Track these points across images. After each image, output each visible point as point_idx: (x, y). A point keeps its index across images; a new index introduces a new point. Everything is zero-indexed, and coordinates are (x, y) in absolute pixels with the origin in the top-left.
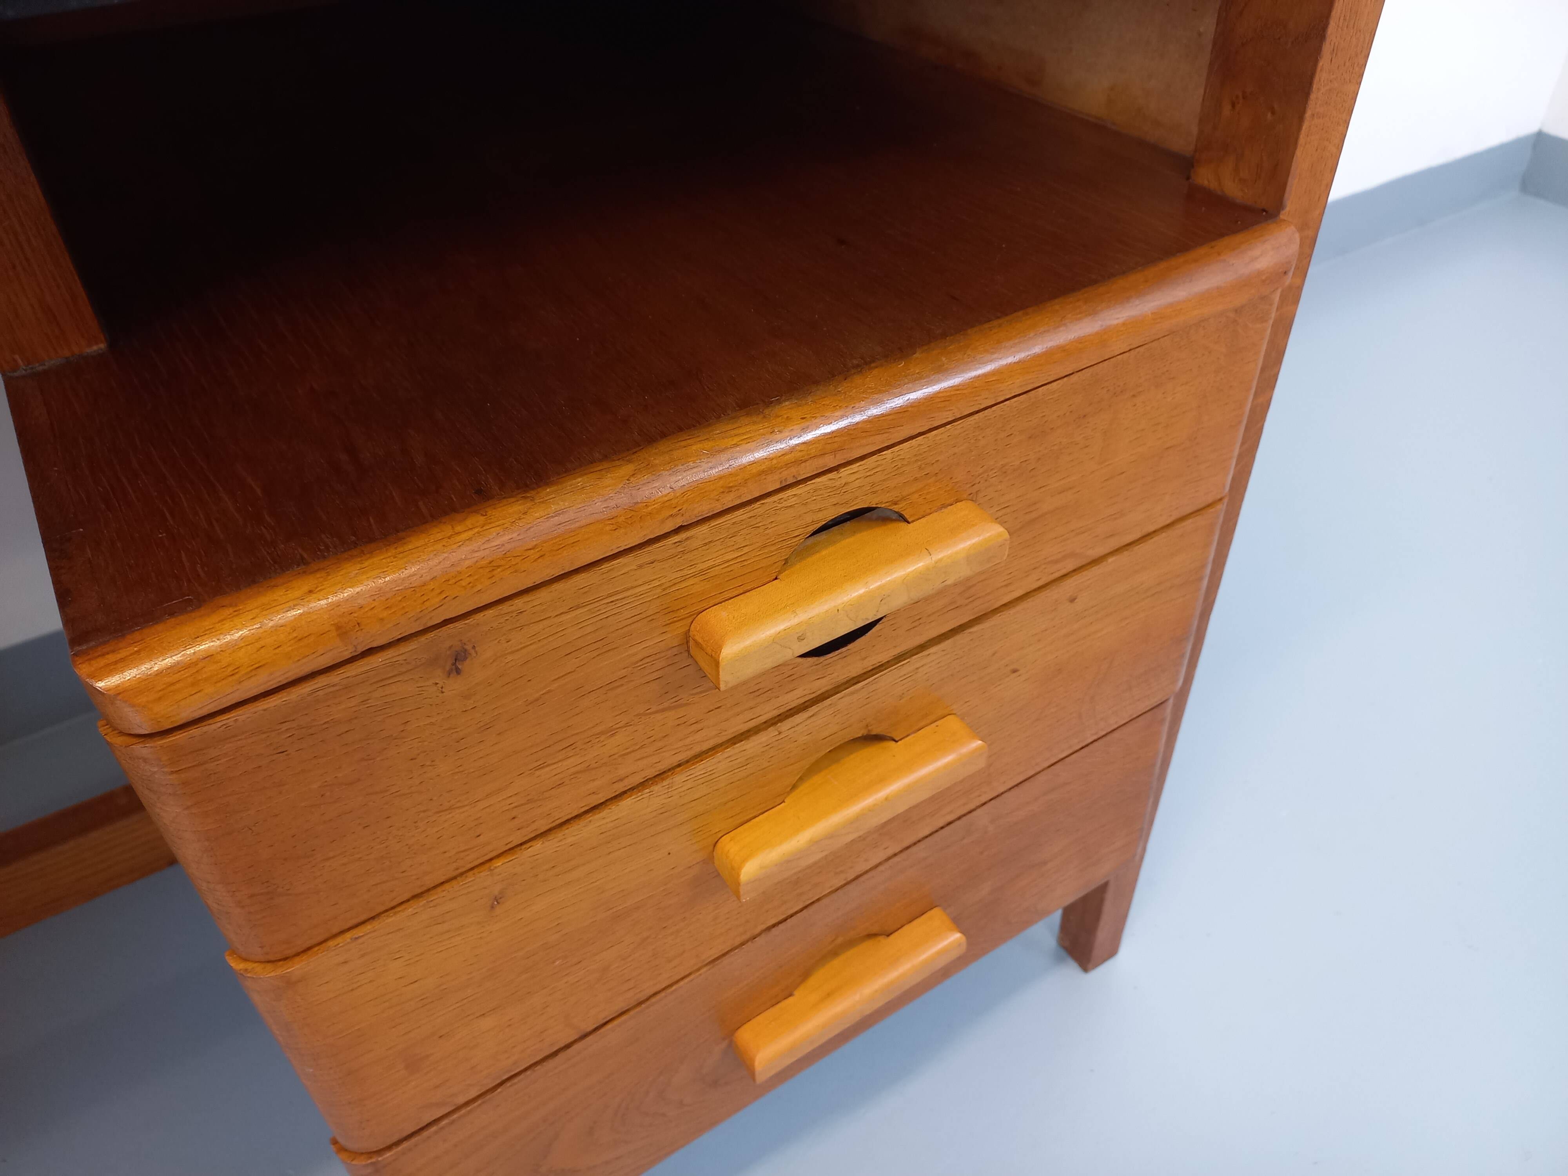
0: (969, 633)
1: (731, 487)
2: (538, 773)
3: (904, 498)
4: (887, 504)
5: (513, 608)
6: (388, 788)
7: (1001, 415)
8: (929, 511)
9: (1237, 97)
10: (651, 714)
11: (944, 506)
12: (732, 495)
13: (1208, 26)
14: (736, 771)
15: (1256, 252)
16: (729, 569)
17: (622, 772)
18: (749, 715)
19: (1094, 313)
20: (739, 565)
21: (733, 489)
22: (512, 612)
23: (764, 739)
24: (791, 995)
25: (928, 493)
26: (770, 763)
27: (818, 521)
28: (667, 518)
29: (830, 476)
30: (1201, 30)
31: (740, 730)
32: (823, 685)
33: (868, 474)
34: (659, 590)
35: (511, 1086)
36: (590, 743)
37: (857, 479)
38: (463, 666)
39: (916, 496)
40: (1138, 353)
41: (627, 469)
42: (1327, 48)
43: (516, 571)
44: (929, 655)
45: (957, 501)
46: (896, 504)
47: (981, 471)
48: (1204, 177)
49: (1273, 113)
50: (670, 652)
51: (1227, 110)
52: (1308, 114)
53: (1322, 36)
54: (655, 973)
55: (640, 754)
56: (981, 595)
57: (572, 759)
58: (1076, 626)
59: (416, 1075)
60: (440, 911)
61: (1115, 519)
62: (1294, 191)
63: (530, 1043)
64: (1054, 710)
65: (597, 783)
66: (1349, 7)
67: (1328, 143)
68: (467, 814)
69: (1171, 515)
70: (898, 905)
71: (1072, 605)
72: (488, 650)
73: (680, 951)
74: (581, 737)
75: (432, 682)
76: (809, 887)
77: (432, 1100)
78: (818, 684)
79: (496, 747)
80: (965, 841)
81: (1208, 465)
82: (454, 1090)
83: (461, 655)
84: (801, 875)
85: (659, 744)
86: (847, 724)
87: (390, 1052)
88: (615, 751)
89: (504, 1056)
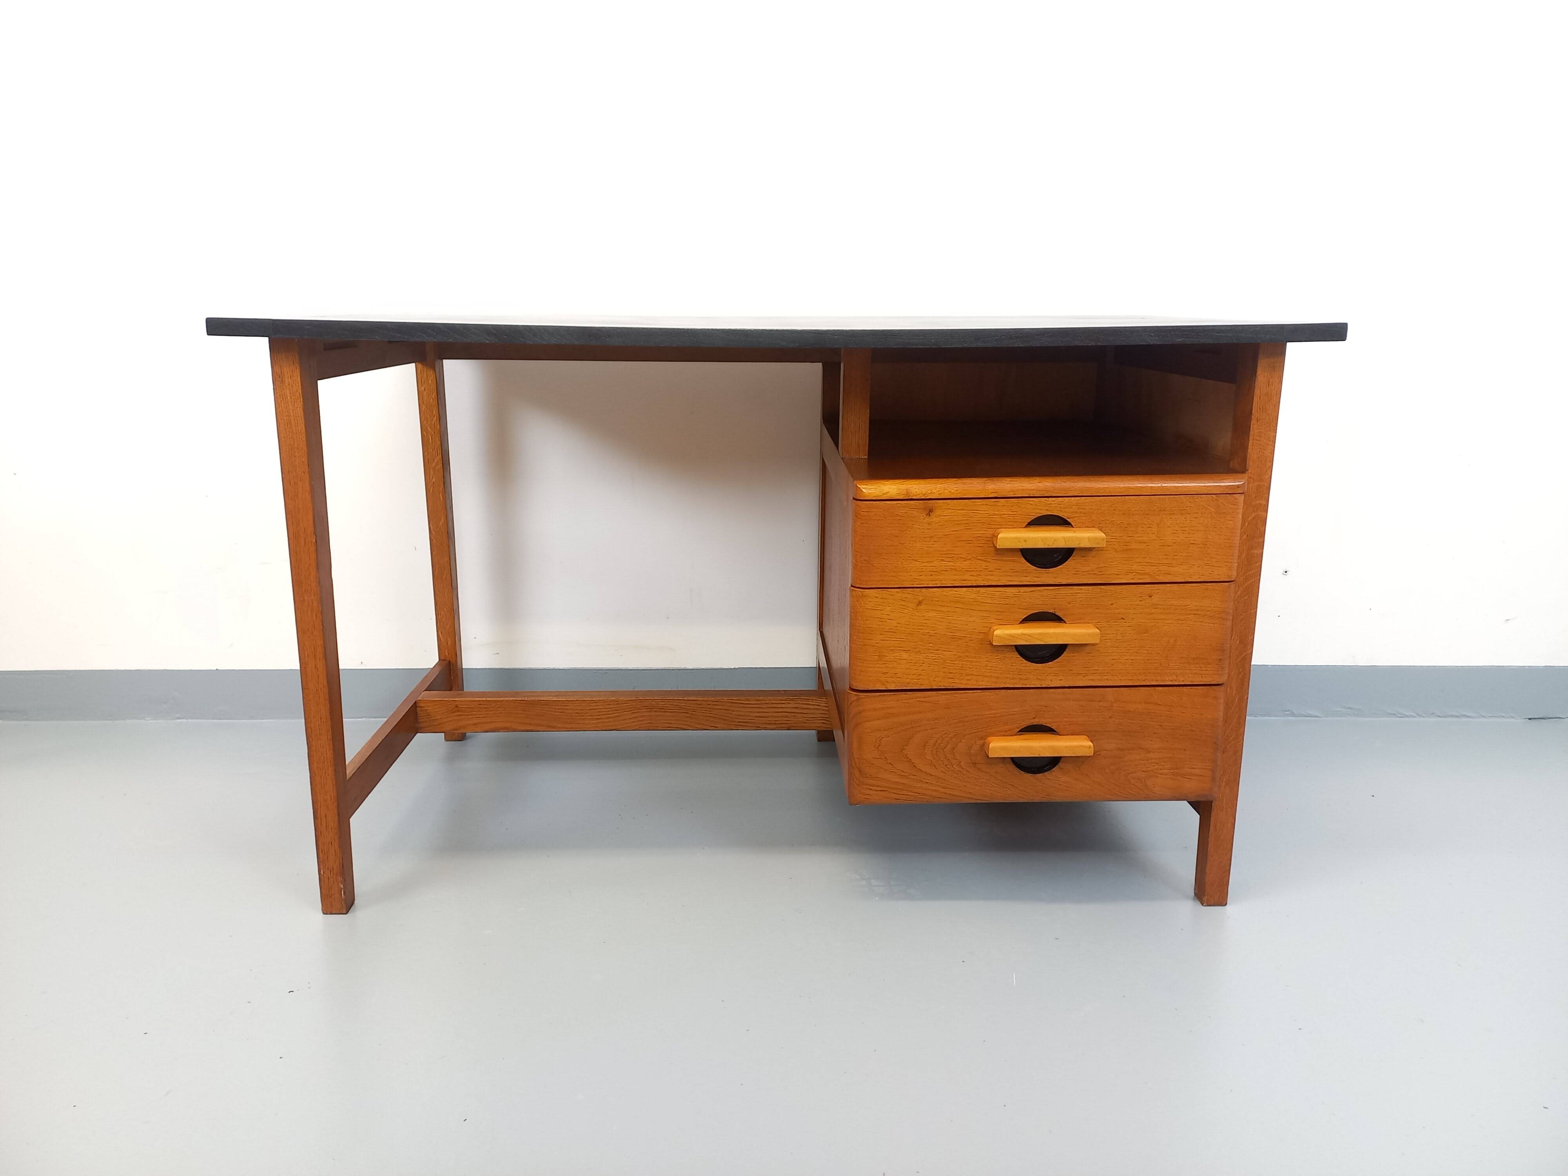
0: (1100, 588)
2: (942, 562)
3: (1072, 518)
4: (1066, 518)
6: (904, 544)
7: (1111, 501)
8: (1080, 526)
9: (1237, 436)
10: (978, 559)
12: (1013, 493)
14: (1003, 600)
16: (1010, 518)
17: (965, 577)
18: (1010, 579)
19: (1152, 482)
20: (1014, 518)
21: (1014, 491)
22: (946, 503)
23: (1015, 592)
24: (1012, 736)
25: (1080, 519)
26: (1016, 604)
27: (1042, 513)
28: (993, 492)
29: (1046, 499)
31: (1006, 583)
32: (1037, 581)
33: (1058, 503)
34: (987, 515)
36: (958, 559)
37: (1050, 504)
38: (931, 514)
39: (1077, 519)
40: (1170, 497)
43: (950, 492)
44: (1083, 589)
45: (1093, 527)
46: (1069, 519)
47: (1103, 519)
49: (1244, 440)
51: (1235, 440)
52: (1251, 438)
53: (1251, 414)
54: (961, 677)
55: (972, 573)
56: (1105, 573)
57: (951, 563)
58: (1153, 611)
59: (880, 662)
60: (904, 596)
61: (1169, 566)
62: (1251, 464)
63: (914, 677)
64: (1146, 652)
65: (957, 577)
66: (1261, 405)
67: (1264, 451)
68: (920, 565)
69: (1199, 578)
70: (1066, 719)
71: (1150, 598)
72: (938, 512)
73: (971, 673)
74: (956, 556)
75: (922, 515)
76: (1025, 678)
77: (881, 679)
78: (1036, 579)
79: (933, 546)
80: (1101, 704)
81: (1216, 560)
82: (890, 680)
83: (931, 511)
84: (1022, 668)
85: (979, 573)
86: (1046, 603)
87: (877, 645)
88: (965, 567)
89: (906, 676)
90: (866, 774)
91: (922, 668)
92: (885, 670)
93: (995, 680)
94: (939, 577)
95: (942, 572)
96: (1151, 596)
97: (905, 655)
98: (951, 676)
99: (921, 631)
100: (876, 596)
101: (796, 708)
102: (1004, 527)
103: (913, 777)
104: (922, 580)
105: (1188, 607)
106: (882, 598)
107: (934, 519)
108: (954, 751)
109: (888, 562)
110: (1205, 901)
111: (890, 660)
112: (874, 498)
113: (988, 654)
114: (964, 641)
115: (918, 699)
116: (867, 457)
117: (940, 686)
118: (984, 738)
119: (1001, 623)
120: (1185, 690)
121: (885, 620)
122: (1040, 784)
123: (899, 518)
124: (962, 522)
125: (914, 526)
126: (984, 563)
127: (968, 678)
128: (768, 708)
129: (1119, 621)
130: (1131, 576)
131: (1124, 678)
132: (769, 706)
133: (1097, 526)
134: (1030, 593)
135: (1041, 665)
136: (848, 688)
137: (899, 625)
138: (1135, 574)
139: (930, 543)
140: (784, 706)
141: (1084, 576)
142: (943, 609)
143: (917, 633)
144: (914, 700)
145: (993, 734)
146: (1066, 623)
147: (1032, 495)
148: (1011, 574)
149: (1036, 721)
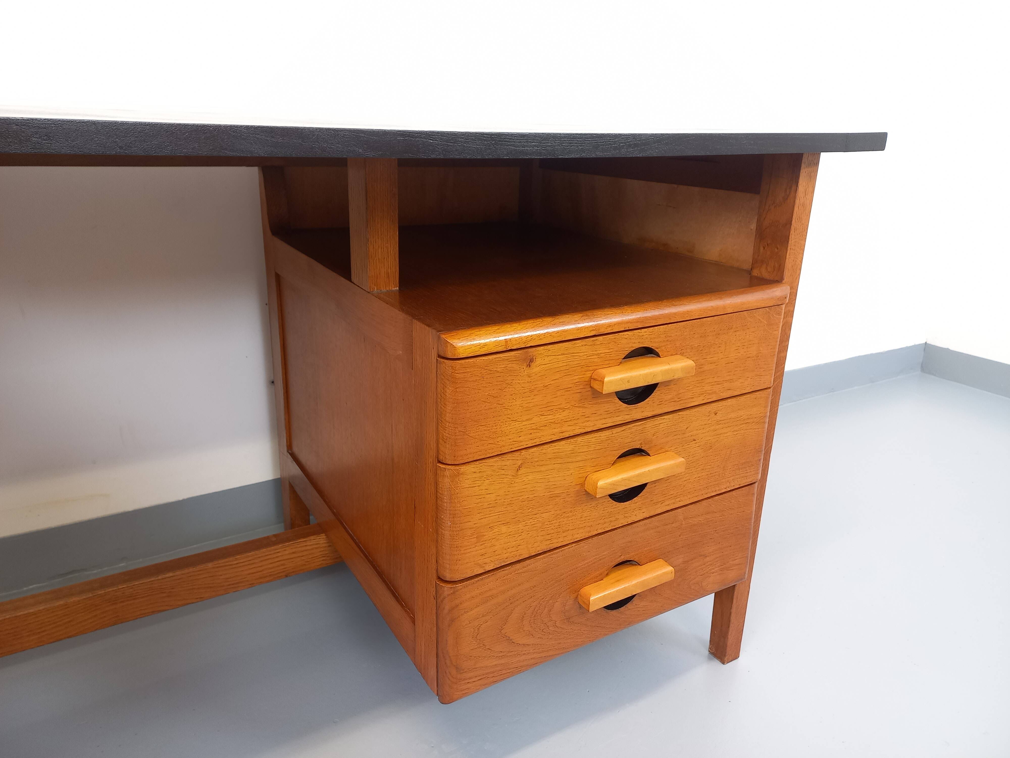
0: (678, 414)
1: (611, 325)
2: (541, 417)
3: (660, 347)
4: (655, 348)
5: (548, 348)
6: (503, 404)
7: (692, 325)
8: (667, 355)
9: (765, 245)
10: (576, 407)
11: (672, 355)
12: (610, 328)
13: (753, 226)
14: (597, 445)
15: (775, 289)
16: (606, 356)
17: (564, 429)
18: (604, 421)
19: (721, 298)
20: (609, 355)
21: (611, 326)
22: (547, 349)
23: (607, 434)
24: (602, 580)
25: (668, 348)
26: (608, 447)
27: (635, 347)
28: (592, 330)
29: (639, 331)
30: (752, 228)
31: (600, 427)
32: (628, 418)
33: (650, 334)
34: (585, 357)
35: (503, 571)
36: (557, 411)
37: (646, 335)
38: (532, 364)
39: (664, 348)
40: (736, 315)
41: (581, 315)
42: (793, 228)
43: (551, 335)
44: (664, 419)
45: (676, 354)
46: (657, 349)
47: (685, 345)
48: (755, 273)
49: (777, 249)
50: (585, 383)
51: (762, 249)
52: (789, 248)
53: (791, 224)
54: (558, 536)
55: (570, 423)
56: (683, 399)
57: (551, 416)
58: (717, 427)
59: (478, 544)
60: (504, 463)
61: (731, 382)
62: (787, 274)
63: (514, 549)
64: (709, 467)
65: (556, 430)
66: (798, 216)
67: (797, 260)
68: (519, 425)
69: (751, 388)
70: (646, 549)
71: (716, 416)
72: (538, 361)
73: (568, 529)
74: (555, 407)
75: (522, 367)
76: (614, 519)
77: (479, 562)
78: (627, 417)
79: (533, 401)
80: (673, 525)
81: (764, 370)
82: (487, 560)
83: (531, 361)
84: (612, 510)
85: (576, 422)
86: (634, 440)
87: (475, 526)
88: (563, 418)
89: (505, 551)
90: (463, 670)
91: (520, 538)
92: (483, 551)
93: (589, 529)
94: (538, 434)
95: (541, 428)
96: (716, 414)
97: (504, 529)
98: (548, 537)
99: (521, 498)
100: (474, 471)
101: (293, 553)
102: (601, 367)
103: (511, 654)
104: (521, 442)
105: (742, 417)
106: (480, 472)
107: (535, 369)
108: (551, 613)
109: (485, 428)
110: (726, 661)
111: (489, 538)
112: (470, 355)
113: (583, 505)
114: (561, 498)
115: (516, 572)
116: (398, 288)
117: (538, 551)
118: (577, 591)
119: (595, 470)
120: (734, 494)
121: (483, 496)
122: (623, 616)
123: (498, 374)
124: (562, 369)
125: (514, 382)
126: (581, 409)
127: (564, 534)
128: (261, 561)
129: (692, 443)
130: (702, 398)
131: (692, 496)
132: (262, 559)
133: (679, 353)
134: (622, 433)
135: (628, 502)
136: (435, 577)
137: (498, 498)
138: (705, 394)
139: (529, 398)
140: (279, 554)
141: (666, 406)
142: (543, 469)
143: (517, 501)
144: (513, 574)
145: (586, 584)
146: (649, 455)
147: (627, 329)
148: (605, 416)
149: (623, 559)
